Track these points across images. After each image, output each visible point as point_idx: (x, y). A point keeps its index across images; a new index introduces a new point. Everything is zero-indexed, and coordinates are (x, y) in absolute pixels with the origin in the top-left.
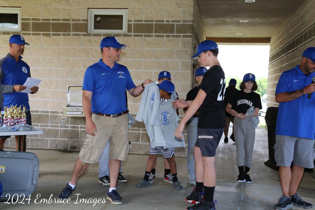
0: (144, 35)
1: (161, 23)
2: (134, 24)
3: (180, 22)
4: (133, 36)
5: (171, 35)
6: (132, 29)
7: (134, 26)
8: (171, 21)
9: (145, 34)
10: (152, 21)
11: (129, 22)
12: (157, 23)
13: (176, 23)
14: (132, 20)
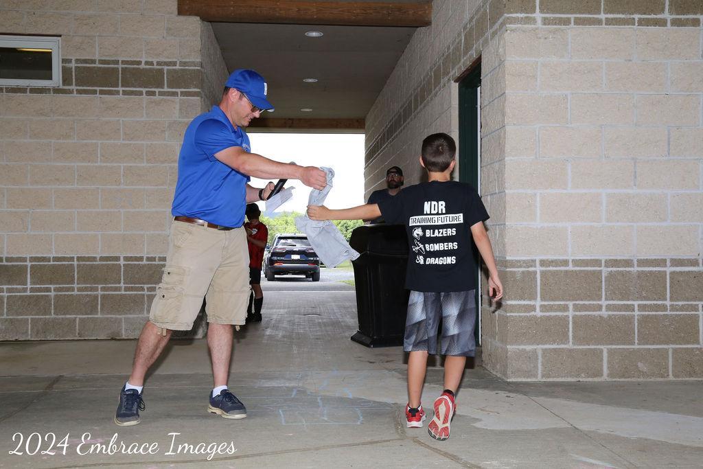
0: (100, 90)
1: (135, 66)
2: (76, 67)
3: (175, 66)
4: (75, 92)
5: (157, 90)
6: (72, 79)
7: (75, 71)
8: (155, 64)
10: (117, 62)
11: (66, 63)
12: (126, 66)
13: (166, 68)
14: (71, 60)
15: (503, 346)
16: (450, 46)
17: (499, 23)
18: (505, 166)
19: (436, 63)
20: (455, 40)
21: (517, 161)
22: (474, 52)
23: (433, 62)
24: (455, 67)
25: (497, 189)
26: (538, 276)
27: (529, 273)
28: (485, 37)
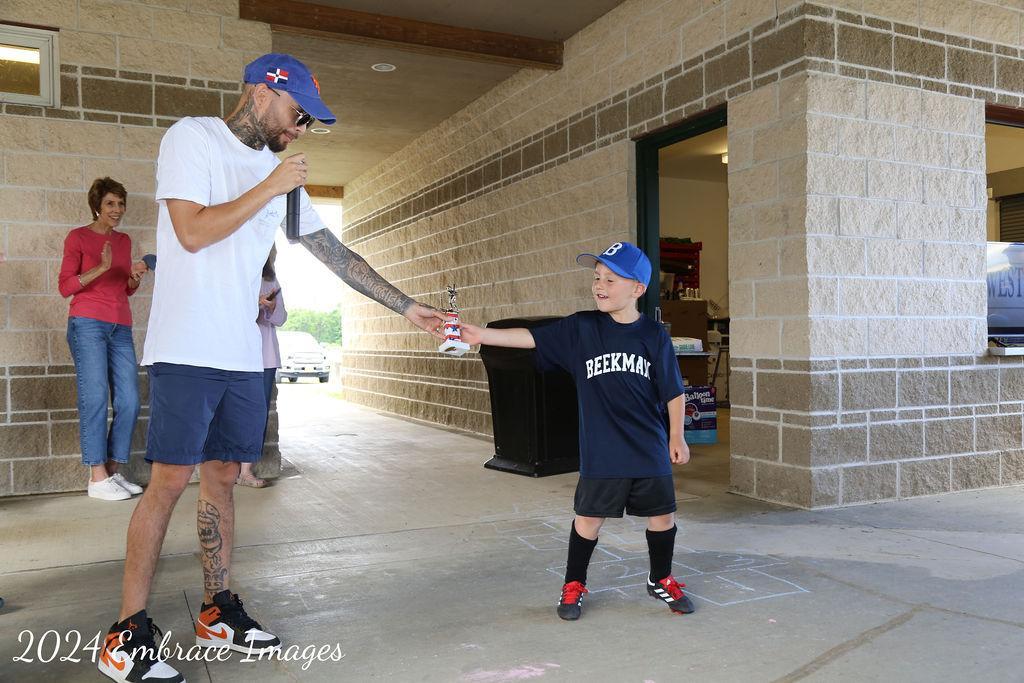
0: (122, 117)
1: (176, 85)
2: (83, 79)
3: (236, 89)
4: (82, 117)
6: (77, 96)
7: (83, 85)
8: (206, 85)
9: (123, 114)
10: (148, 77)
11: (67, 71)
12: (162, 84)
13: (223, 92)
15: (800, 467)
16: (622, 96)
17: (784, 67)
18: (805, 244)
19: (579, 115)
20: (640, 87)
21: (818, 238)
22: (702, 102)
23: (571, 115)
24: (640, 121)
25: (779, 272)
26: (840, 380)
27: (832, 376)
28: (738, 84)
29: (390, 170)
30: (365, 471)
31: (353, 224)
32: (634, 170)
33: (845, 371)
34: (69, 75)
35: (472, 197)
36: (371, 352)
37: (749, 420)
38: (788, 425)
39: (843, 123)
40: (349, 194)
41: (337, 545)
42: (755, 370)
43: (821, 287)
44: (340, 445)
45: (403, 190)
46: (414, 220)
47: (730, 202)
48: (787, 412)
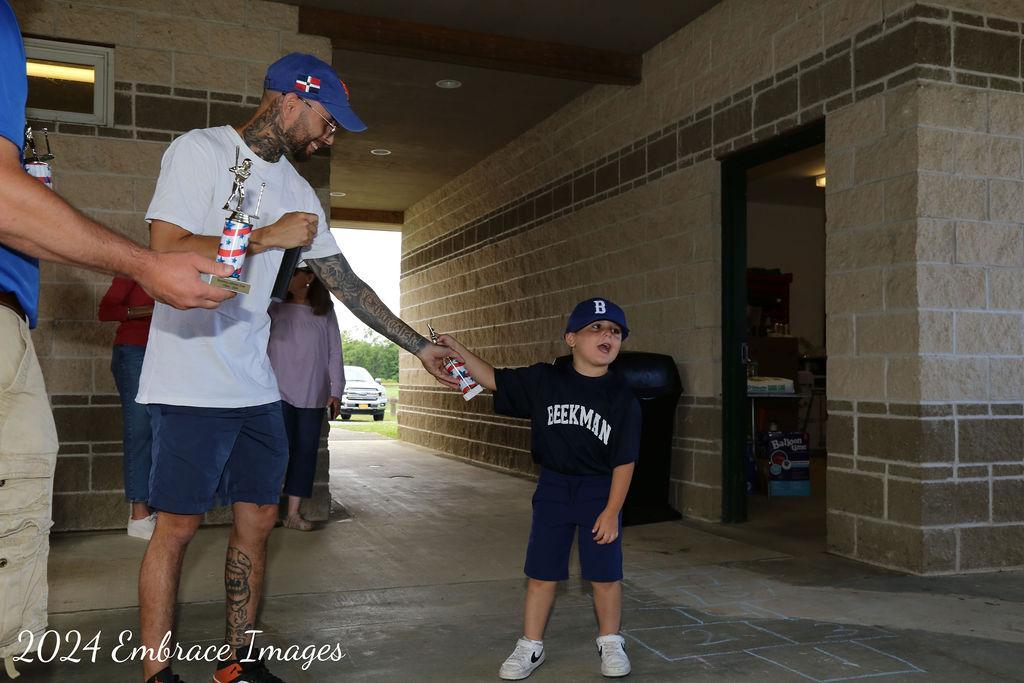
1: (232, 103)
2: (138, 97)
4: (136, 136)
10: (203, 94)
12: (217, 101)
14: (131, 84)
15: (909, 526)
16: (707, 111)
17: (892, 75)
18: (915, 273)
19: (658, 134)
20: (727, 102)
21: (930, 267)
22: (797, 117)
23: (650, 133)
24: (727, 139)
25: (884, 305)
26: (956, 428)
27: (946, 423)
28: (838, 96)
29: (454, 194)
30: (419, 515)
31: (413, 252)
32: (719, 192)
33: (962, 417)
34: (124, 92)
35: (541, 223)
36: (429, 389)
37: (849, 471)
38: (894, 478)
39: (960, 137)
40: (410, 220)
41: (389, 596)
42: (856, 416)
43: (933, 322)
44: (395, 487)
45: (467, 215)
46: (479, 247)
47: (828, 228)
48: (893, 462)
